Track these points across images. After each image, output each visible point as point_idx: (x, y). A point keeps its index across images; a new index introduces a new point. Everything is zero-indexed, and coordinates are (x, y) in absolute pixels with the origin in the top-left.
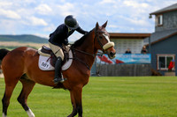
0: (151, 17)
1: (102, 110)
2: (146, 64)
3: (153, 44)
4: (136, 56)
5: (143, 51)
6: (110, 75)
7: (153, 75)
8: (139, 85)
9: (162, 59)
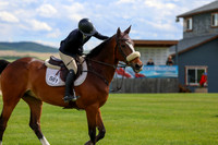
0: (178, 21)
1: (118, 135)
2: (171, 78)
3: (181, 54)
4: (159, 69)
5: (169, 63)
6: (128, 91)
7: (181, 91)
8: (164, 104)
9: (191, 72)
